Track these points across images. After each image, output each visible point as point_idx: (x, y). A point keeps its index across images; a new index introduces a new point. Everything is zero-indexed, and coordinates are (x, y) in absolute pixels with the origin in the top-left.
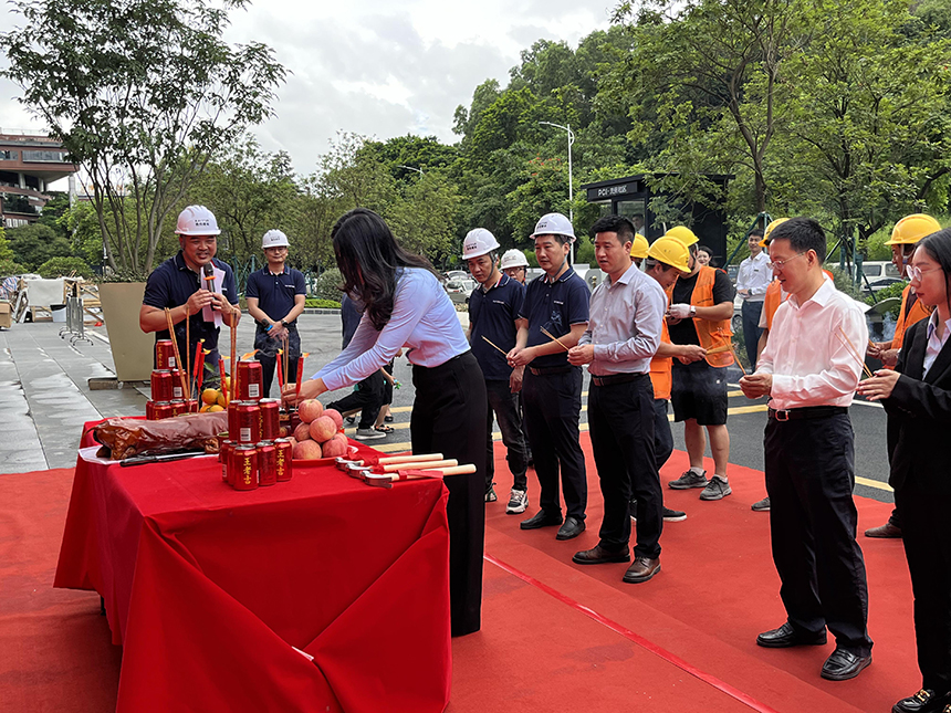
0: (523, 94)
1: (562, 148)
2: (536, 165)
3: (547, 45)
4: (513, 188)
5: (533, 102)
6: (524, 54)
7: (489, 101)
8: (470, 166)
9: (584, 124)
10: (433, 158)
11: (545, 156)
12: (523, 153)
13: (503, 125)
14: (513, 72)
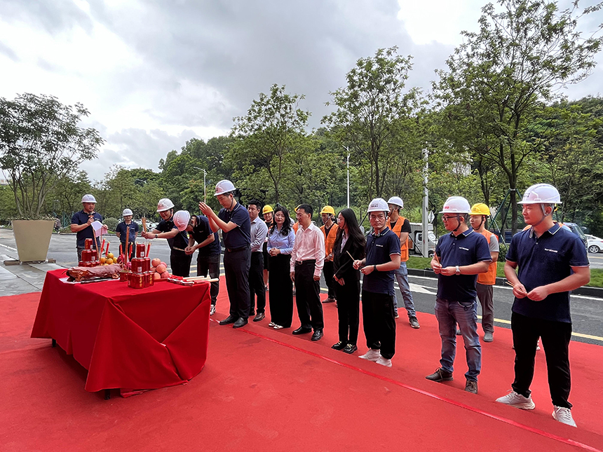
0: (187, 157)
1: (202, 177)
2: (192, 183)
3: (196, 140)
4: (183, 190)
5: (191, 160)
6: (187, 143)
7: (173, 158)
8: (165, 181)
9: (210, 169)
10: (151, 177)
11: (195, 180)
12: (186, 178)
13: (179, 167)
14: (183, 148)
